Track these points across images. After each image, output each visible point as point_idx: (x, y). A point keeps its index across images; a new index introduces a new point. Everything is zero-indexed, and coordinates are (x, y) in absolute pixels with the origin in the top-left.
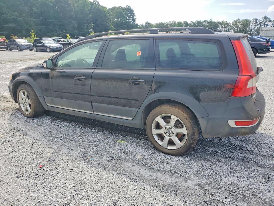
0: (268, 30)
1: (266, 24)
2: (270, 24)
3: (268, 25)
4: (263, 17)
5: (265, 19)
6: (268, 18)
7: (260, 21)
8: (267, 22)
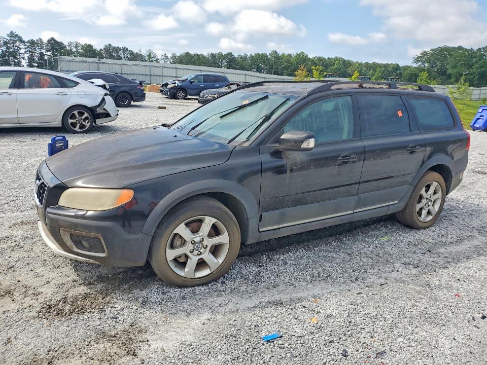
0: (70, 61)
1: (16, 46)
2: (23, 47)
3: (20, 49)
4: (9, 33)
5: (13, 37)
6: (17, 36)
7: (5, 40)
8: (18, 43)
